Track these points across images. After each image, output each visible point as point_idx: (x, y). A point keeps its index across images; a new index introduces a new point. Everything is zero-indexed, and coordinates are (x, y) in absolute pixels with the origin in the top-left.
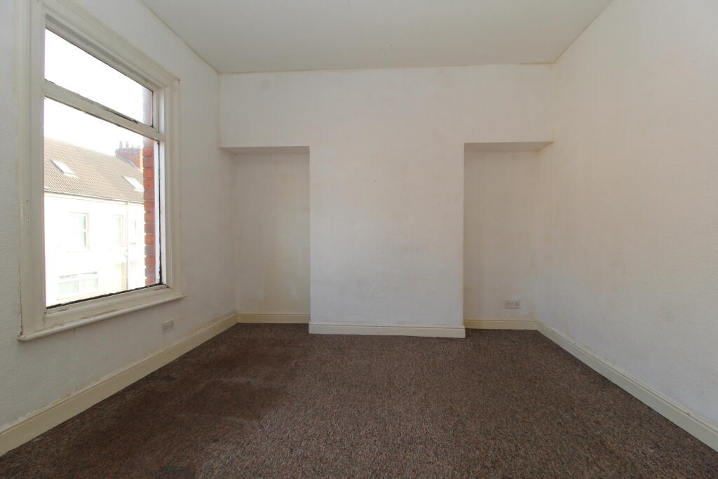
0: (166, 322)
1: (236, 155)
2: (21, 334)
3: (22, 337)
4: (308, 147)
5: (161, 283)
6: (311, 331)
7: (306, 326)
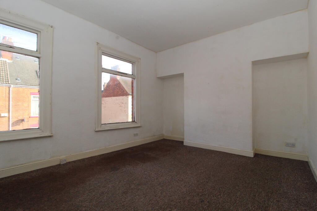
0: (135, 133)
1: (163, 79)
2: (95, 129)
3: (95, 130)
4: (183, 73)
5: (134, 121)
6: (184, 144)
7: (183, 142)
